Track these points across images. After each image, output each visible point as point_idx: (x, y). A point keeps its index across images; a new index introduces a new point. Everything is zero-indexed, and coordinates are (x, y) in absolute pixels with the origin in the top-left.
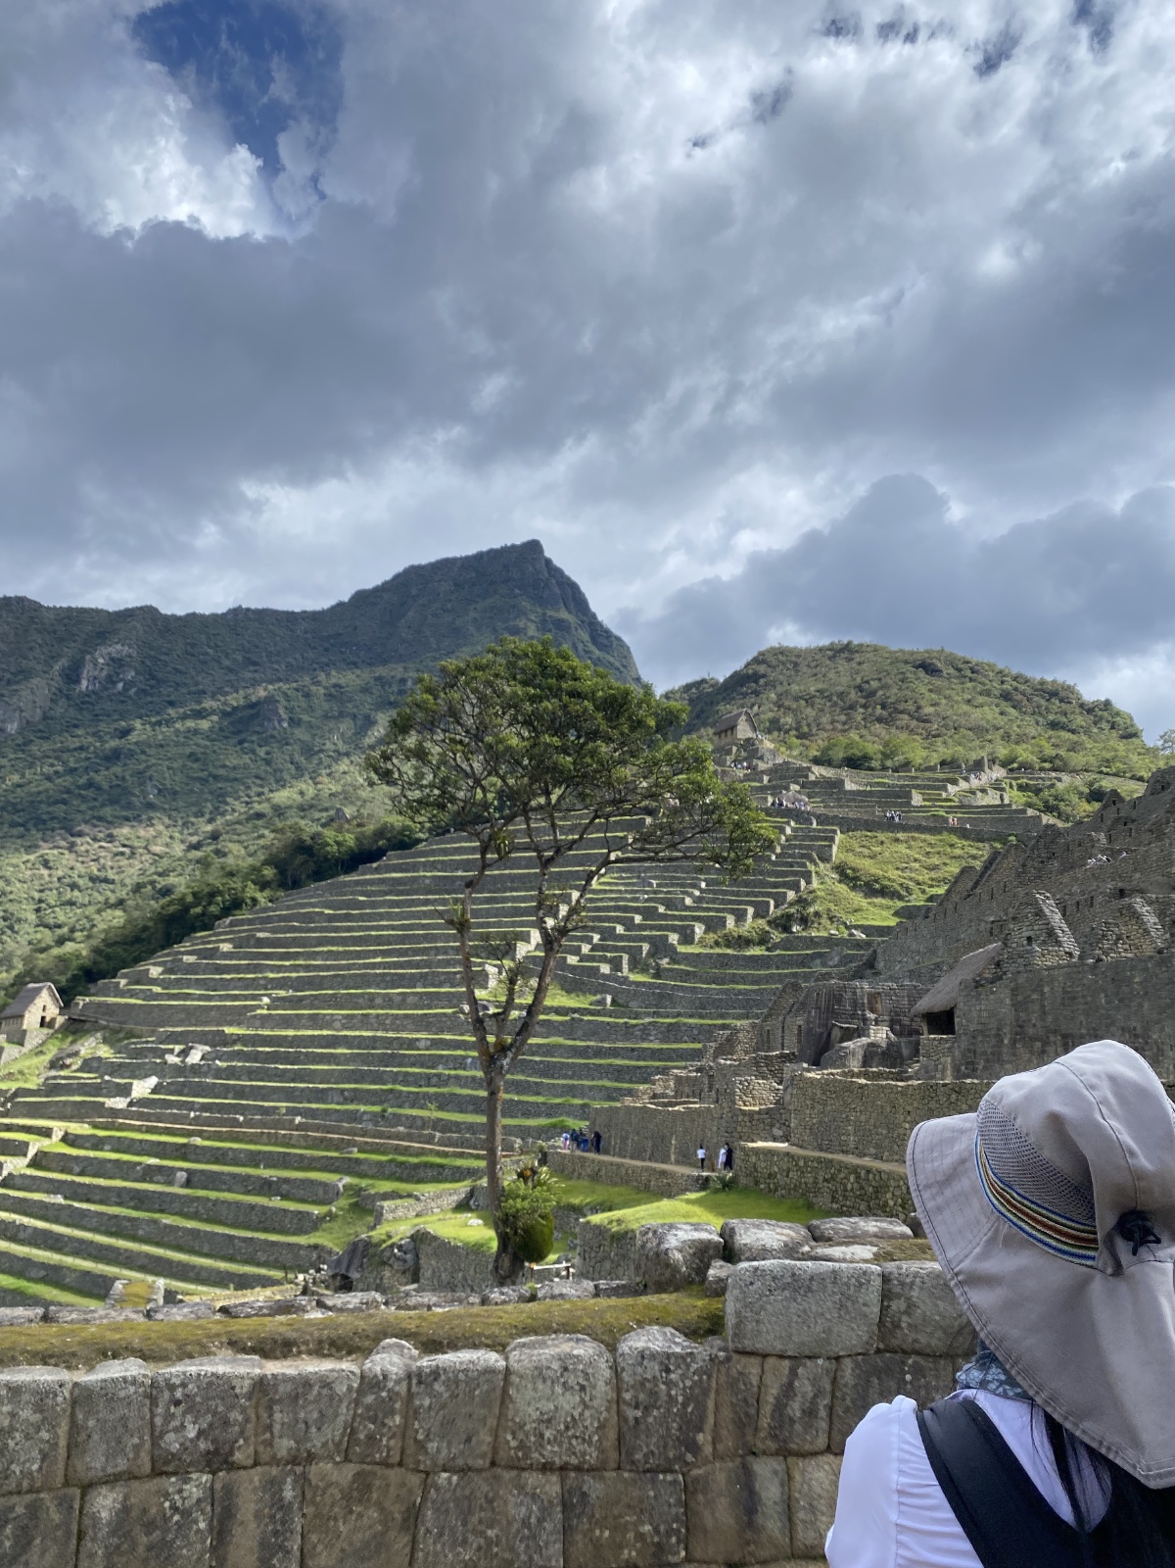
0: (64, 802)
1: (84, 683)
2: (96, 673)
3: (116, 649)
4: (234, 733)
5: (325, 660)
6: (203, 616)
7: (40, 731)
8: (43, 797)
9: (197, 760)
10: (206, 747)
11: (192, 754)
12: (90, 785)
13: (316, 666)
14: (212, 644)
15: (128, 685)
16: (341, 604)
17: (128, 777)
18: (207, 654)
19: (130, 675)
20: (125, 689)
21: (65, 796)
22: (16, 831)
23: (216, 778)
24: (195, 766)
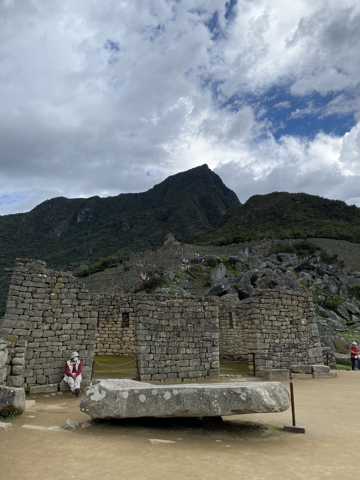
0: (67, 256)
1: (79, 220)
2: (82, 217)
3: (87, 209)
4: (115, 232)
5: (145, 207)
6: (112, 197)
7: (66, 235)
8: (62, 255)
9: (104, 241)
10: (107, 237)
11: (103, 239)
12: (75, 250)
13: (143, 209)
14: (114, 205)
15: (91, 219)
16: (150, 190)
17: (85, 247)
18: (113, 208)
19: (91, 216)
20: (90, 221)
21: (67, 254)
22: (54, 266)
23: (109, 245)
24: (103, 242)
